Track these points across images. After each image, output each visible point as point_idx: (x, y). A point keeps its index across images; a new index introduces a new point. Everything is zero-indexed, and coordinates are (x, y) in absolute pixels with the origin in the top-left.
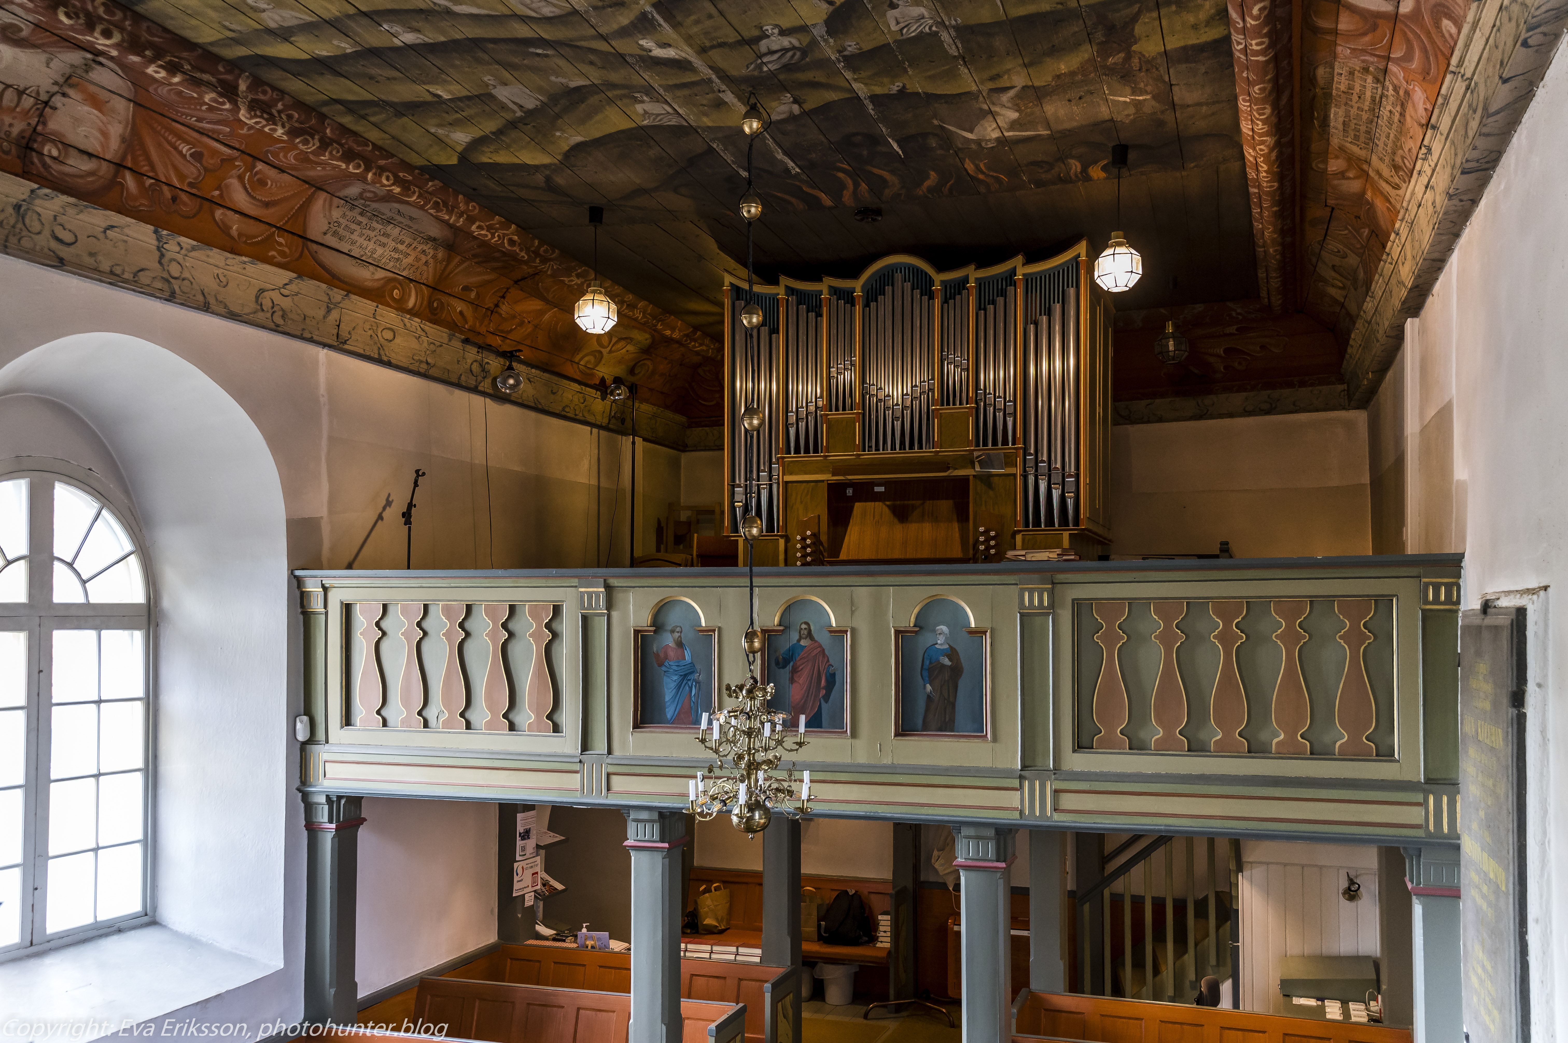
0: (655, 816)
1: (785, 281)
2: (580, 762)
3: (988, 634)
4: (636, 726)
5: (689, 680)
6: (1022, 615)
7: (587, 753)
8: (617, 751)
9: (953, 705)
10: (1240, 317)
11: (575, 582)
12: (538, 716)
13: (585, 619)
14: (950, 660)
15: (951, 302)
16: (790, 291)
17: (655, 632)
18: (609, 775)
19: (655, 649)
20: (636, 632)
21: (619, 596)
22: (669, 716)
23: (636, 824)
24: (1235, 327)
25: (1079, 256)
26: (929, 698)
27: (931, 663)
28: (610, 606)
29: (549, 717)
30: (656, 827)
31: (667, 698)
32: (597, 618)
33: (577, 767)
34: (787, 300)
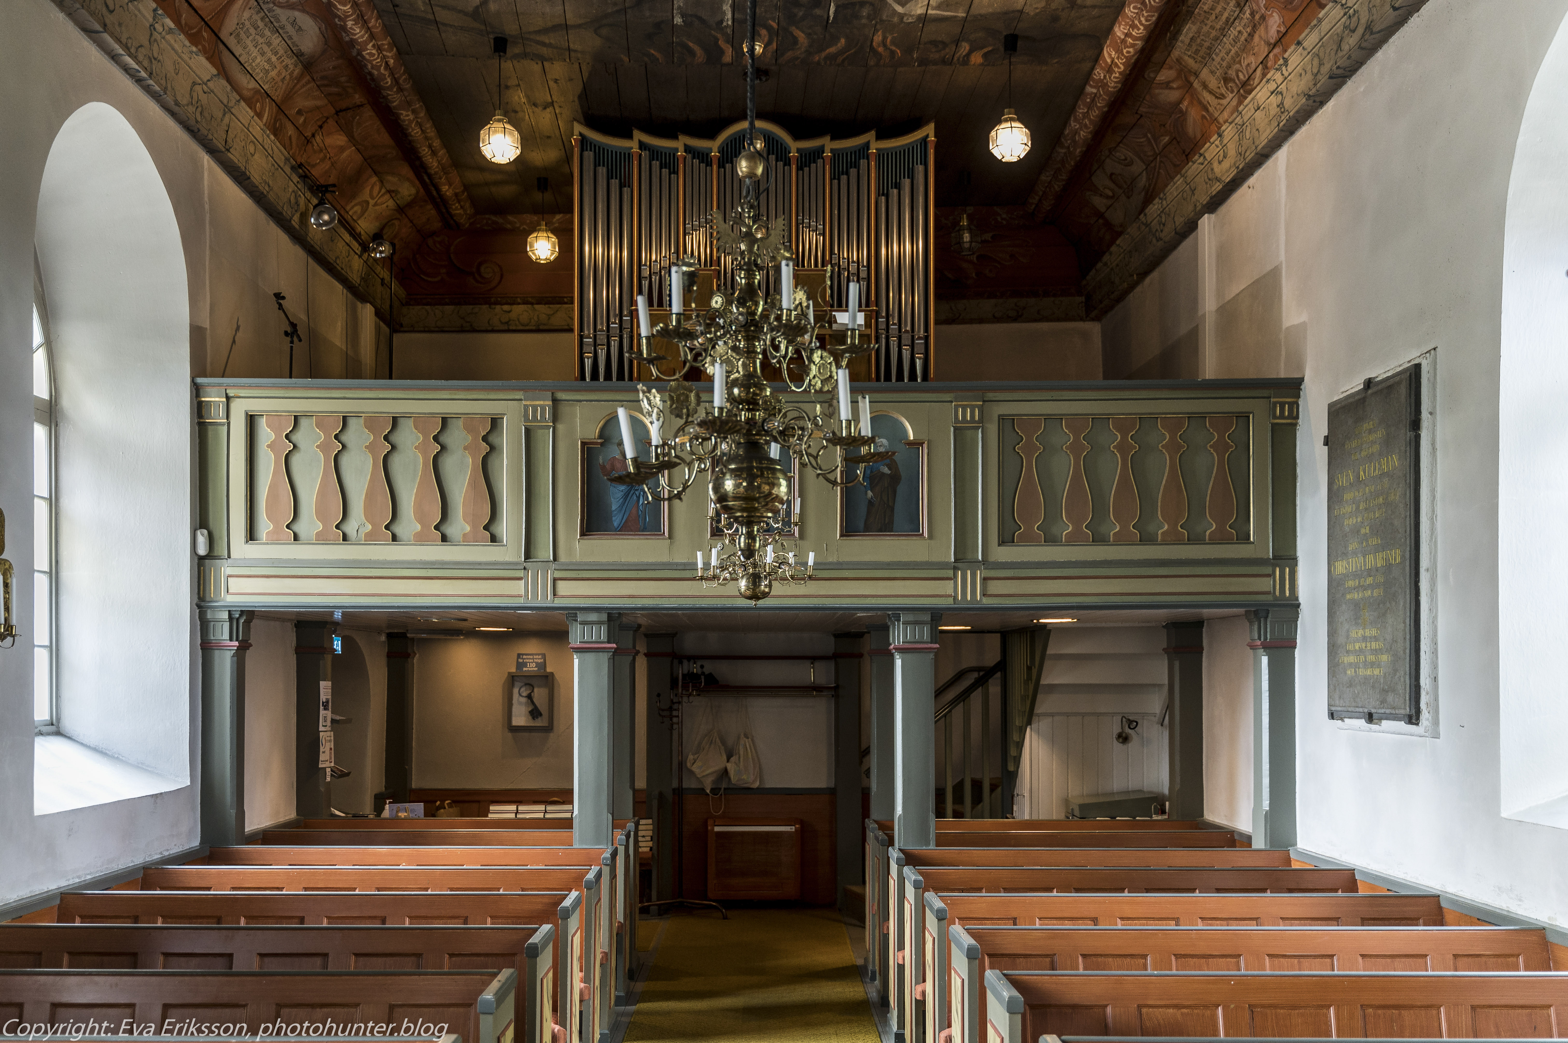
0: (604, 617)
1: (638, 135)
2: (525, 569)
3: (925, 446)
4: (583, 534)
5: (637, 490)
6: (955, 429)
7: (531, 560)
8: (563, 557)
9: (892, 509)
10: (1004, 222)
11: (519, 395)
12: (474, 526)
13: (528, 431)
14: (890, 469)
15: (806, 169)
16: (642, 146)
17: (602, 444)
18: (555, 580)
19: (601, 461)
20: (583, 444)
21: (564, 409)
22: (616, 524)
23: (582, 626)
24: (991, 234)
25: (927, 136)
26: (870, 503)
27: (872, 472)
28: (555, 418)
29: (486, 528)
30: (604, 629)
31: (614, 508)
32: (540, 432)
33: (521, 574)
34: (640, 155)
